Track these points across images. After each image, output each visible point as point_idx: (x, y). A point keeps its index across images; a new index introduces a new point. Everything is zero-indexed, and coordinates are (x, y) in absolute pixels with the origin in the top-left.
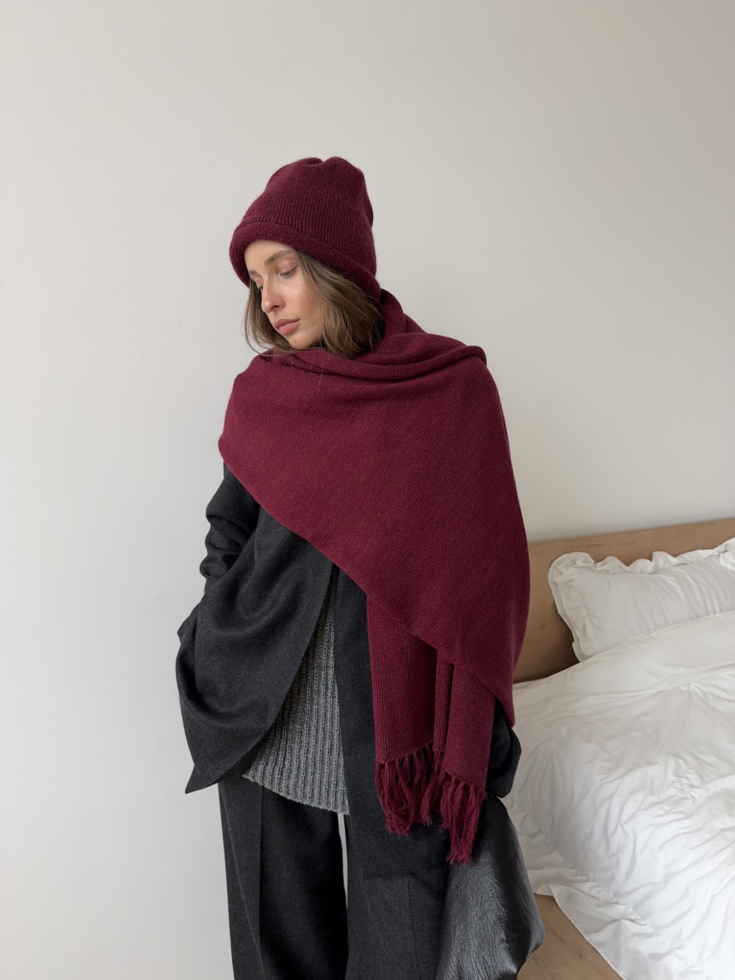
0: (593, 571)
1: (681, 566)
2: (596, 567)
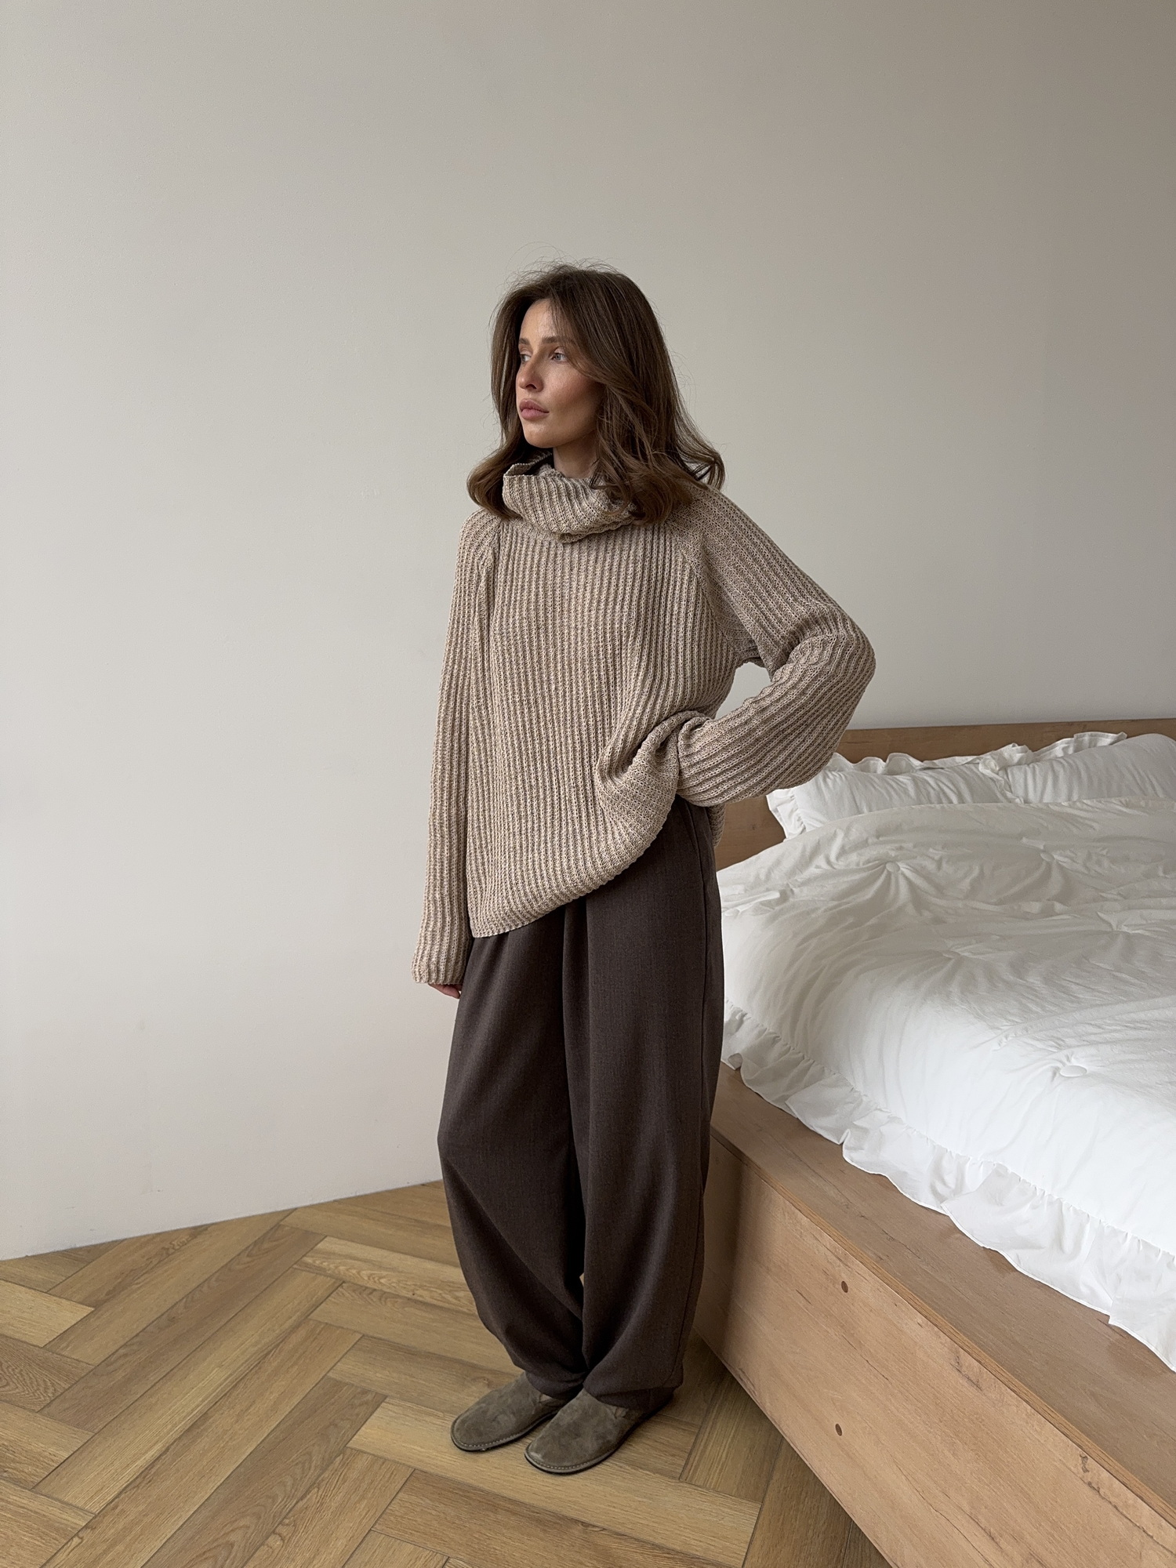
1: (930, 772)
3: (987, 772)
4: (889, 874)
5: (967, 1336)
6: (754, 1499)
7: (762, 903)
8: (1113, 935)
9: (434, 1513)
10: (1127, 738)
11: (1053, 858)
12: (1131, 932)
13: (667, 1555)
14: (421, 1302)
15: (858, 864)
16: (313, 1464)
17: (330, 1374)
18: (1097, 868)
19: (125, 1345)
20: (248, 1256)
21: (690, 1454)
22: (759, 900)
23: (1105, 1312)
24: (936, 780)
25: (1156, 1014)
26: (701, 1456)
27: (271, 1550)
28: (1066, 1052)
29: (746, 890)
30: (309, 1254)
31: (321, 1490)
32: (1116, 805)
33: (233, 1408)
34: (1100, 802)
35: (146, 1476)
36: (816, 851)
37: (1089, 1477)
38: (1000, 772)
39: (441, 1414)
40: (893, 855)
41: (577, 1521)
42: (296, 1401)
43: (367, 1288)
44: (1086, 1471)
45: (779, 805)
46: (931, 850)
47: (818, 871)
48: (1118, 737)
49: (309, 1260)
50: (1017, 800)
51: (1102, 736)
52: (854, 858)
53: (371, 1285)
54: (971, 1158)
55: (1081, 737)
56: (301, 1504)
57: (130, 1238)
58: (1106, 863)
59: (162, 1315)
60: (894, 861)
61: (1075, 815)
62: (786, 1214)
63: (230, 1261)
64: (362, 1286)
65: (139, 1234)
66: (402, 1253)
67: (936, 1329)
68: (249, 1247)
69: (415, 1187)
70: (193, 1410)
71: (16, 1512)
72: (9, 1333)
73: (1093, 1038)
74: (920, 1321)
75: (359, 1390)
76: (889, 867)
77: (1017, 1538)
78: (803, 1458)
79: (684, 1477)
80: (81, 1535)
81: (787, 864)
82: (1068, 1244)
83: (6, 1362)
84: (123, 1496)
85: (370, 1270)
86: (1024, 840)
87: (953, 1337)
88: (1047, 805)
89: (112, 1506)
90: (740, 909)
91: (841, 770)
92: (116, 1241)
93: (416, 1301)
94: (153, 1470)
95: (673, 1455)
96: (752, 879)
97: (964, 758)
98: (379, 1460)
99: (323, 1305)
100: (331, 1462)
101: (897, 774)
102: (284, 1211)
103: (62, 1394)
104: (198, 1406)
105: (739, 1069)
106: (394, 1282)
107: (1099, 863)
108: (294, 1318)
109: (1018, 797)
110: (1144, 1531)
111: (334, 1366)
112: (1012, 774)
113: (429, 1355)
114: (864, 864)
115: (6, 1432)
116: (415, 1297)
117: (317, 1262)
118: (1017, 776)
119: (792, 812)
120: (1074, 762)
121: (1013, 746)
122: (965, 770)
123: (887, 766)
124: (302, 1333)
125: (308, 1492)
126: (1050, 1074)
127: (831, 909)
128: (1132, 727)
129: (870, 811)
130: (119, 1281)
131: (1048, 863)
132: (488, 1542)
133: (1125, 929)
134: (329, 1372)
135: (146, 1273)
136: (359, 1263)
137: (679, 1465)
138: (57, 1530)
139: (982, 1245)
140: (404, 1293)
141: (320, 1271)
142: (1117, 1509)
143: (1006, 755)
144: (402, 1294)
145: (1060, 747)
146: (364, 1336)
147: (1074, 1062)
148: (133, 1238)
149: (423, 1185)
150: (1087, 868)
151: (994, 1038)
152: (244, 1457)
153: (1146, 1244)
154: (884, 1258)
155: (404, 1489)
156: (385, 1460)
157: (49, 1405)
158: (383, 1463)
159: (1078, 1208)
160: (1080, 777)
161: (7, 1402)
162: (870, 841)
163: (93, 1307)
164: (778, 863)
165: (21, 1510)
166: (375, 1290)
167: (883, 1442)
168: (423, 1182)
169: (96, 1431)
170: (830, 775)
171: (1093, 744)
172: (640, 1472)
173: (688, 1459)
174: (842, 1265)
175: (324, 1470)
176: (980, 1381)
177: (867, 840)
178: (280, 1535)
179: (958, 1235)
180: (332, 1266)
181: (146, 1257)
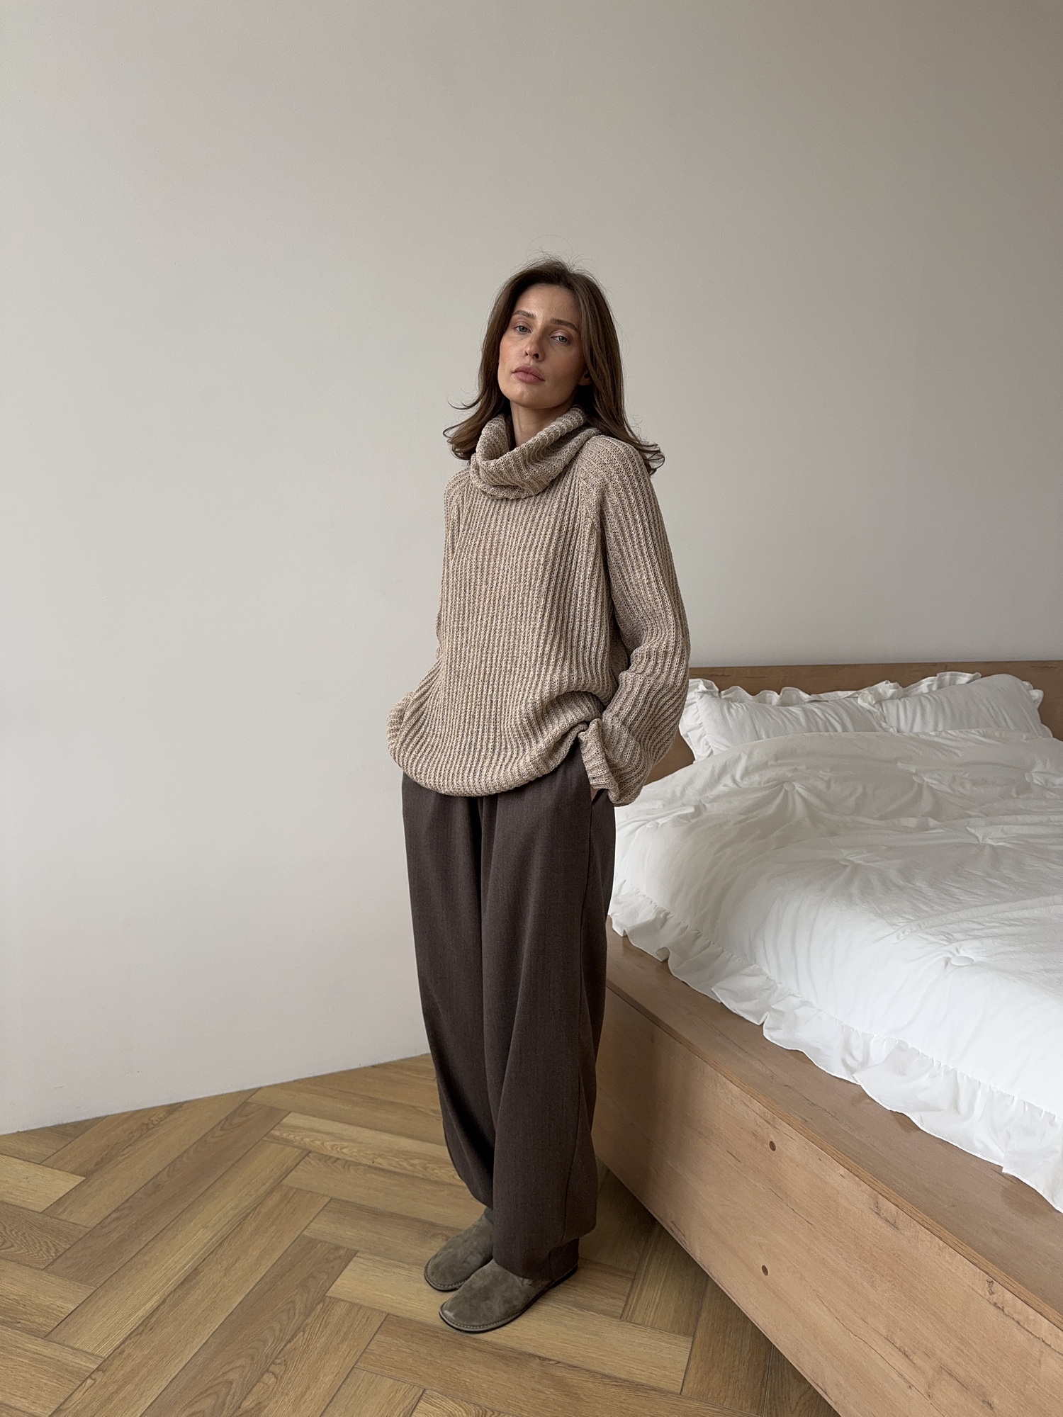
0: (715, 697)
1: (817, 704)
2: (720, 696)
3: (865, 705)
4: (786, 791)
5: (885, 1184)
6: (686, 1334)
7: (678, 816)
8: (981, 847)
9: (408, 1351)
10: (982, 677)
11: (924, 781)
12: (993, 844)
13: (616, 1384)
14: (380, 1169)
15: (760, 783)
16: (297, 1311)
17: (305, 1233)
18: (961, 789)
19: (116, 1210)
20: (221, 1130)
21: (628, 1297)
22: (676, 814)
23: (997, 1163)
24: (823, 712)
25: (1026, 913)
26: (637, 1301)
27: (266, 1387)
28: (955, 944)
29: (664, 806)
30: (276, 1128)
31: (306, 1335)
32: (974, 734)
33: (220, 1263)
34: (962, 732)
35: (146, 1325)
36: (724, 771)
37: (994, 1298)
38: (876, 705)
39: (407, 1266)
40: (789, 776)
41: (534, 1356)
42: (277, 1255)
43: (331, 1157)
44: (992, 1293)
45: (690, 731)
46: (821, 772)
47: (725, 789)
48: (974, 677)
49: (277, 1133)
50: (891, 730)
51: (961, 675)
52: (756, 778)
53: (334, 1154)
54: (875, 1035)
55: (943, 676)
56: (289, 1345)
57: (111, 1115)
58: (968, 786)
59: (148, 1183)
60: (789, 781)
61: (939, 743)
62: (718, 1085)
63: (205, 1135)
64: (327, 1156)
65: (118, 1111)
66: (360, 1126)
67: (857, 1178)
68: (221, 1122)
69: (365, 1068)
70: (184, 1267)
71: (32, 1358)
72: (6, 1199)
73: (976, 933)
74: (842, 1173)
75: (333, 1246)
76: (786, 787)
77: (929, 1354)
78: (731, 1297)
79: (625, 1316)
80: (93, 1376)
81: (699, 783)
82: (963, 1107)
83: (10, 1226)
84: (128, 1341)
85: (332, 1141)
86: (899, 764)
87: (873, 1186)
88: (917, 734)
89: (118, 1351)
90: (660, 821)
91: (742, 701)
92: (100, 1118)
93: (376, 1169)
94: (153, 1320)
95: (614, 1298)
96: (669, 795)
97: (845, 692)
98: (355, 1307)
99: (293, 1172)
100: (313, 1309)
101: (792, 705)
102: (250, 1090)
103: (63, 1253)
104: (188, 1263)
105: (666, 961)
106: (354, 1152)
107: (962, 785)
108: (268, 1184)
109: (892, 727)
110: (1043, 1341)
111: (308, 1225)
112: (886, 707)
113: (393, 1216)
114: (765, 784)
115: (16, 1288)
116: (374, 1164)
117: (284, 1135)
118: (890, 708)
119: (701, 737)
120: (939, 697)
121: (887, 683)
122: (846, 703)
123: (781, 699)
124: (276, 1197)
125: (294, 1335)
126: (943, 963)
127: (740, 822)
128: (986, 668)
129: (768, 737)
130: (106, 1152)
131: (919, 784)
132: (458, 1375)
133: (990, 842)
134: (303, 1231)
135: (129, 1146)
136: (322, 1135)
137: (620, 1307)
138: (72, 1373)
139: (889, 1109)
140: (364, 1161)
141: (287, 1142)
142: (1019, 1323)
143: (881, 691)
144: (364, 1163)
145: (925, 685)
146: (332, 1199)
147: (962, 953)
148: (115, 1115)
149: (373, 1066)
150: (953, 790)
151: (893, 933)
152: (234, 1306)
153: (1031, 1106)
154: (809, 1120)
155: (380, 1332)
156: (361, 1307)
157: (52, 1264)
158: (360, 1309)
159: (971, 1077)
160: (944, 709)
161: (13, 1261)
162: (770, 763)
163: (84, 1176)
164: (691, 781)
165: (36, 1356)
166: (338, 1159)
167: (807, 1279)
168: (373, 1063)
169: (98, 1285)
170: (733, 706)
171: (952, 682)
172: (586, 1313)
173: (627, 1302)
174: (770, 1127)
175: (307, 1316)
176: (897, 1221)
177: (767, 762)
178: (273, 1373)
179: (868, 1101)
180: (297, 1138)
181: (129, 1132)
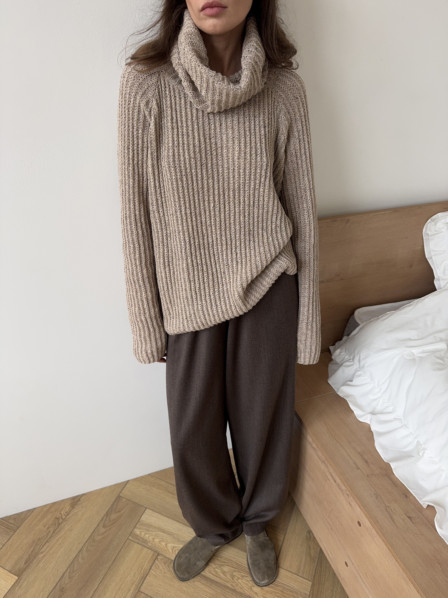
20: (103, 527)
30: (137, 526)
49: (137, 531)
57: (38, 507)
63: (94, 532)
68: (103, 518)
92: (30, 510)
99: (147, 577)
102: (123, 483)
117: (143, 534)
130: (32, 548)
135: (46, 542)
136: (166, 535)
141: (143, 543)
180: (150, 538)
181: (47, 527)
